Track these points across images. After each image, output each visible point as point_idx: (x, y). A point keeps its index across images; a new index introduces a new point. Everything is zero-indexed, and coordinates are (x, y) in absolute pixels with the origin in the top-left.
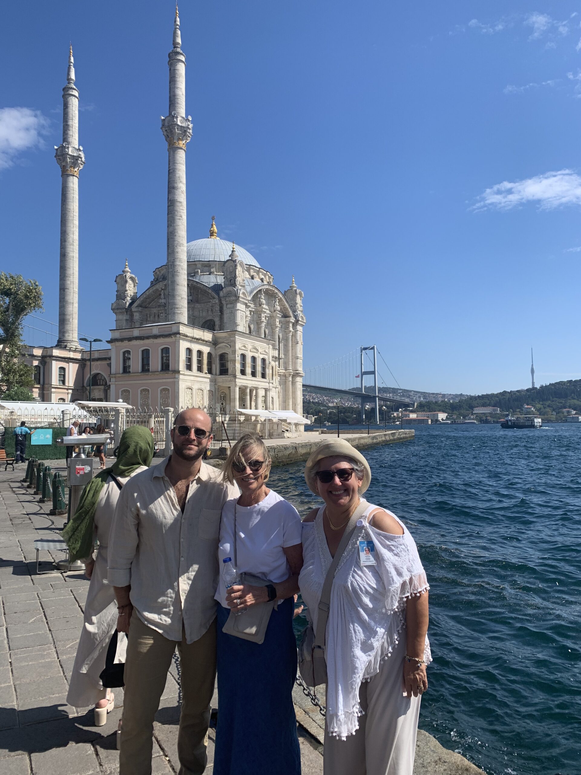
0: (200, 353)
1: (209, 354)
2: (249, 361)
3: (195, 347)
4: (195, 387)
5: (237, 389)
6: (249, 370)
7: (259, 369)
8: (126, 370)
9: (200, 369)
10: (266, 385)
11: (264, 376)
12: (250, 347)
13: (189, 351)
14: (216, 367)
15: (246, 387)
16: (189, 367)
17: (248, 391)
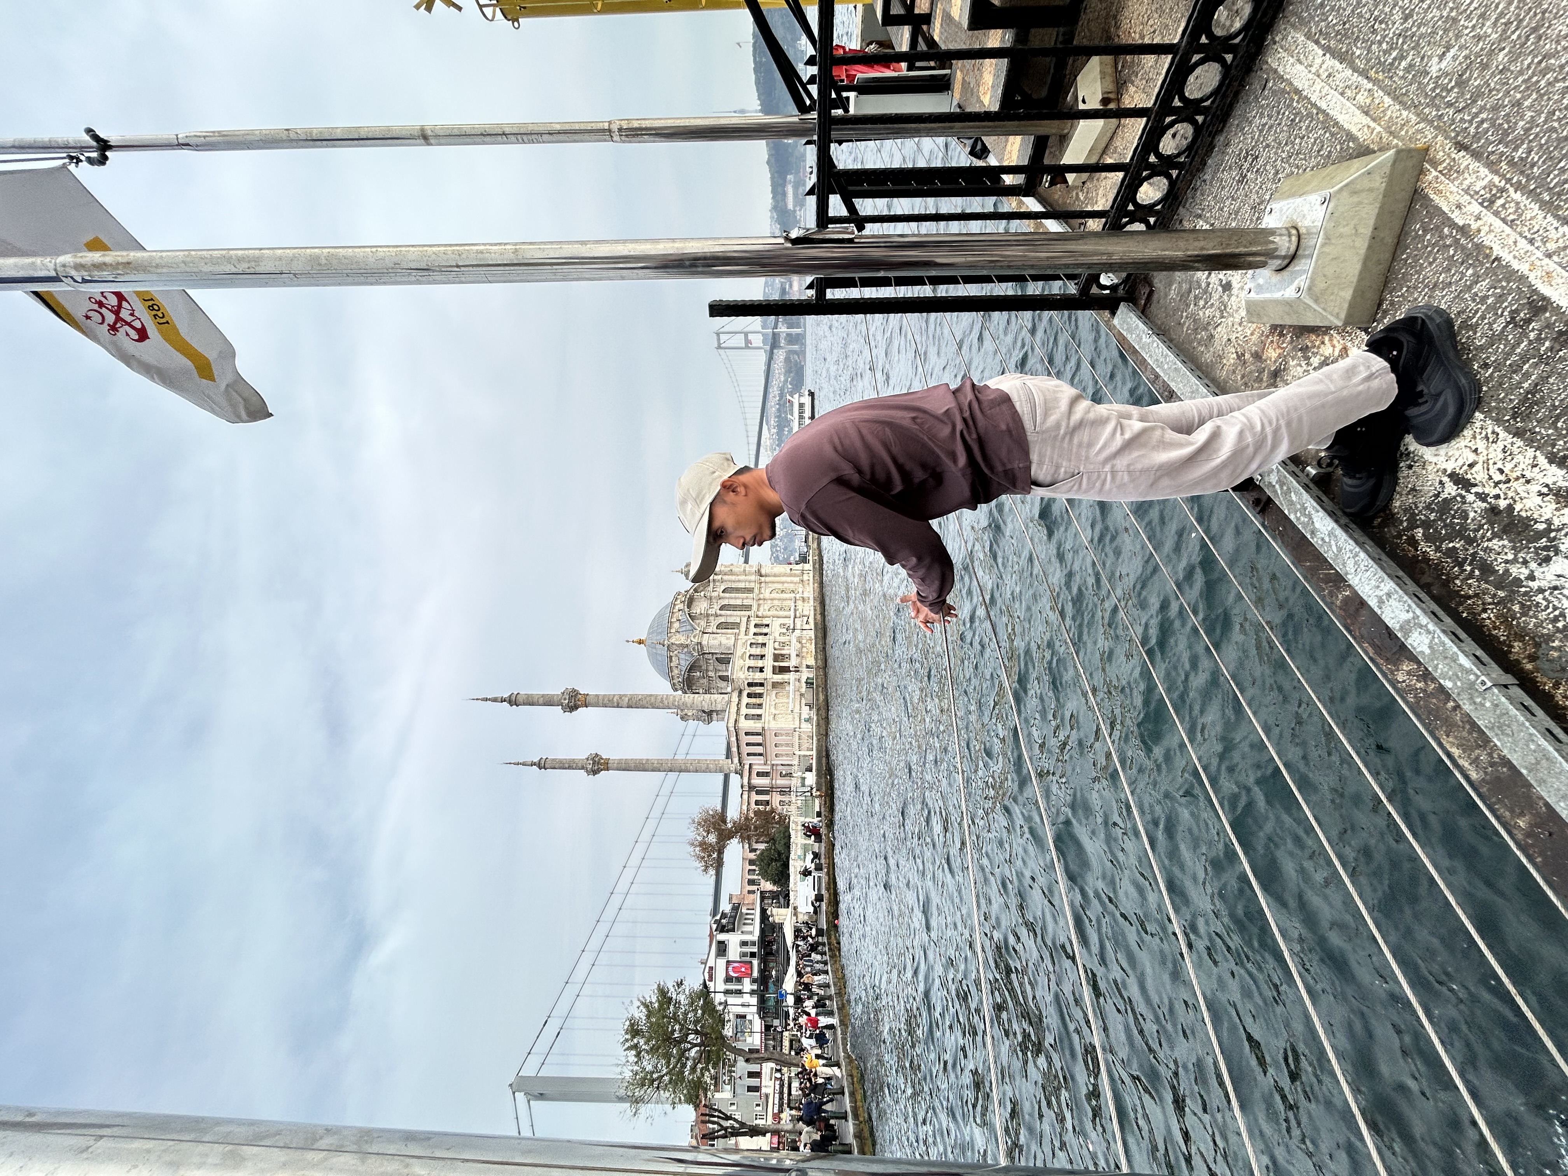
0: (748, 706)
1: (749, 695)
2: (753, 663)
3: (744, 711)
4: (773, 711)
5: (776, 676)
6: (760, 664)
7: (757, 651)
8: (760, 755)
9: (760, 706)
10: (771, 642)
11: (764, 645)
12: (741, 661)
13: (747, 717)
14: (758, 690)
15: (774, 667)
16: (760, 716)
17: (776, 664)
